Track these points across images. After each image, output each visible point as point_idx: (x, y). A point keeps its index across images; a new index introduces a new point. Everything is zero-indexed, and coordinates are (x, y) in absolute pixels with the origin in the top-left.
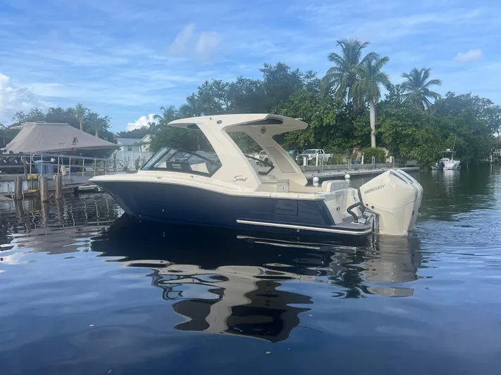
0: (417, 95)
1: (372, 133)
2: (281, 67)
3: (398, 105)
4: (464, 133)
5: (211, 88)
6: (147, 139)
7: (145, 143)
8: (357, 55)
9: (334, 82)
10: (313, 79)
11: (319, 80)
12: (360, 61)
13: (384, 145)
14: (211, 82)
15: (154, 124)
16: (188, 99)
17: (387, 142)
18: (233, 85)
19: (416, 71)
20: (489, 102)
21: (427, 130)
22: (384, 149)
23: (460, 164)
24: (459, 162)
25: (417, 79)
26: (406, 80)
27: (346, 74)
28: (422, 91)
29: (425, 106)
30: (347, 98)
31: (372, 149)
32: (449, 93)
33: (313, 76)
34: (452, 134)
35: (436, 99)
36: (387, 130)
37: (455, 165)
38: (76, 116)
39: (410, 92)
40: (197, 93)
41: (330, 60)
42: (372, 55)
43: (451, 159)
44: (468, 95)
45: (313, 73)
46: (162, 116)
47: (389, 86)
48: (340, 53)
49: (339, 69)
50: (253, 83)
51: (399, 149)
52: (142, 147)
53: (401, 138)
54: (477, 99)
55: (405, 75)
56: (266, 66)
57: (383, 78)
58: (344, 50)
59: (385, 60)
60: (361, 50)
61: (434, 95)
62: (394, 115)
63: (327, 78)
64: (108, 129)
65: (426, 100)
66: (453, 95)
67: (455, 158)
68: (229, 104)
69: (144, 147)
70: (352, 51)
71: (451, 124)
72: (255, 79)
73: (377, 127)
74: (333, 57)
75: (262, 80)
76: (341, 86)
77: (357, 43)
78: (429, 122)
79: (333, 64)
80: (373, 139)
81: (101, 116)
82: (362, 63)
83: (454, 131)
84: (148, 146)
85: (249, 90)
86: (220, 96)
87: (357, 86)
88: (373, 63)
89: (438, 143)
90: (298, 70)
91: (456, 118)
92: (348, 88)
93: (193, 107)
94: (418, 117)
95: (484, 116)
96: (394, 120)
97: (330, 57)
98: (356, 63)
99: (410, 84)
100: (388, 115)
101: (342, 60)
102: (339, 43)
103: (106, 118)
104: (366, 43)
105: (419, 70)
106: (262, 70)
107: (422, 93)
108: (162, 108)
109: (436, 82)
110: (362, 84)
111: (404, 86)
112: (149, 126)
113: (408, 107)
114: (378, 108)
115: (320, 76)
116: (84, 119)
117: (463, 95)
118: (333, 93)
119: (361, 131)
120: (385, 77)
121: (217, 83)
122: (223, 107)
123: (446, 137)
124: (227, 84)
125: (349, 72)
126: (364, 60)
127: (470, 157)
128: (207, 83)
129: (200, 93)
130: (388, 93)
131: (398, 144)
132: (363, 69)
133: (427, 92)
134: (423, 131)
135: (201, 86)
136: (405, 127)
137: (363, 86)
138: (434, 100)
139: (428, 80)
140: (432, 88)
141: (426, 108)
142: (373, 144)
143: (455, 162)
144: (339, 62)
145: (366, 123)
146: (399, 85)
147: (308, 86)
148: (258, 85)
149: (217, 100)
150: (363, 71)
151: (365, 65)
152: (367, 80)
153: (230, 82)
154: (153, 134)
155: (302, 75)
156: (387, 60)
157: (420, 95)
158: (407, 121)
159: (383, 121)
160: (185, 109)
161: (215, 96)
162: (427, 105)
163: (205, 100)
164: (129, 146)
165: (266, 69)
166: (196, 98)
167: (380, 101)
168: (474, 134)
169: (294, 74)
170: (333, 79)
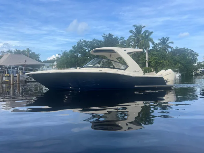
0: (164, 48)
1: (147, 62)
2: (110, 35)
3: (157, 51)
4: (182, 63)
6: (55, 63)
8: (141, 31)
9: (131, 41)
10: (123, 40)
11: (126, 41)
12: (142, 33)
13: (151, 67)
14: (82, 40)
15: (58, 57)
16: (73, 47)
17: (153, 65)
18: (91, 42)
19: (163, 38)
20: (192, 51)
22: (152, 68)
23: (182, 75)
25: (164, 41)
26: (159, 41)
27: (136, 38)
28: (166, 46)
31: (147, 68)
32: (176, 47)
33: (123, 39)
34: (178, 63)
35: (172, 49)
36: (153, 60)
37: (180, 75)
38: (26, 53)
39: (162, 46)
40: (76, 45)
42: (146, 31)
43: (178, 73)
44: (184, 48)
45: (123, 38)
46: (62, 54)
47: (153, 43)
48: (134, 31)
49: (134, 36)
52: (53, 66)
53: (158, 64)
54: (188, 50)
55: (159, 40)
56: (104, 35)
57: (151, 40)
58: (136, 29)
59: (152, 33)
60: (143, 29)
62: (155, 55)
63: (129, 40)
64: (39, 59)
65: (167, 50)
66: (178, 48)
67: (180, 73)
68: (89, 49)
69: (54, 67)
70: (139, 29)
71: (178, 59)
72: (100, 40)
73: (149, 59)
74: (131, 32)
75: (103, 40)
76: (134, 43)
77: (141, 26)
78: (169, 58)
79: (131, 34)
80: (147, 64)
81: (37, 53)
82: (142, 34)
83: (179, 62)
84: (55, 66)
86: (86, 46)
87: (141, 43)
88: (147, 34)
90: (117, 36)
91: (179, 57)
92: (137, 44)
93: (74, 50)
94: (165, 55)
95: (191, 56)
96: (155, 57)
97: (130, 31)
98: (140, 34)
99: (161, 43)
100: (153, 55)
101: (135, 33)
102: (134, 26)
103: (39, 54)
104: (144, 26)
105: (165, 38)
106: (103, 36)
108: (62, 51)
109: (172, 43)
110: (143, 42)
111: (159, 44)
112: (56, 58)
113: (161, 52)
114: (149, 52)
115: (126, 39)
116: (29, 55)
117: (182, 48)
118: (131, 46)
119: (142, 61)
120: (152, 40)
121: (85, 41)
122: (87, 51)
123: (175, 64)
124: (89, 41)
125: (137, 38)
126: (143, 33)
127: (185, 72)
128: (80, 41)
129: (78, 45)
130: (153, 46)
131: (157, 67)
133: (168, 47)
134: (167, 61)
135: (78, 42)
136: (160, 59)
137: (143, 43)
138: (171, 50)
139: (168, 42)
140: (170, 45)
141: (168, 53)
142: (147, 66)
143: (180, 74)
144: (134, 33)
145: (144, 58)
146: (157, 43)
147: (121, 43)
148: (101, 42)
149: (84, 48)
150: (143, 37)
151: (144, 35)
152: (145, 41)
153: (90, 41)
154: (58, 61)
155: (119, 38)
156: (153, 33)
157: (165, 47)
158: (161, 57)
159: (151, 57)
160: (71, 51)
161: (84, 46)
162: (168, 52)
163: (80, 48)
164: (47, 66)
165: (104, 36)
166: (76, 47)
167: (150, 49)
168: (187, 63)
169: (115, 38)
170: (131, 40)
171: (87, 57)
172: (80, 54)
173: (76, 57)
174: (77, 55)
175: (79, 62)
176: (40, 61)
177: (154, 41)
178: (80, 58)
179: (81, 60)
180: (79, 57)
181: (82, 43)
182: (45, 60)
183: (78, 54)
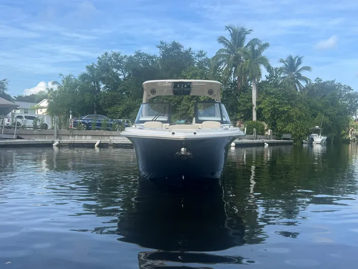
1: (254, 108)
2: (176, 46)
3: (276, 85)
4: (329, 113)
5: (110, 59)
6: (45, 103)
7: (42, 108)
8: (243, 39)
9: (222, 61)
10: (204, 58)
11: (209, 60)
12: (245, 45)
13: (263, 120)
14: (110, 53)
15: (52, 89)
16: (87, 67)
17: (266, 117)
18: (131, 57)
19: (291, 58)
20: (349, 88)
21: (300, 108)
22: (264, 123)
23: (327, 140)
24: (326, 138)
25: (292, 65)
26: (282, 65)
27: (233, 56)
28: (296, 75)
29: (298, 88)
30: (232, 77)
31: (254, 122)
32: (318, 78)
33: (204, 55)
34: (319, 114)
35: (307, 83)
36: (267, 106)
37: (322, 141)
39: (286, 75)
40: (96, 63)
41: (219, 42)
42: (254, 42)
43: (319, 135)
44: (333, 82)
45: (204, 53)
46: (61, 83)
47: (269, 68)
48: (229, 38)
49: (227, 51)
50: (150, 57)
51: (276, 124)
52: (39, 110)
53: (278, 114)
54: (340, 85)
55: (282, 61)
56: (162, 43)
57: (264, 61)
58: (231, 34)
59: (266, 45)
60: (247, 36)
61: (305, 79)
62: (272, 94)
63: (216, 57)
64: (5, 92)
65: (298, 83)
66: (321, 80)
67: (323, 134)
68: (126, 75)
69: (41, 111)
70: (238, 36)
71: (319, 105)
72: (152, 54)
73: (258, 103)
74: (222, 40)
75: (158, 56)
76: (228, 64)
77: (243, 29)
78: (302, 102)
79: (222, 46)
80: (254, 114)
82: (246, 46)
83: (322, 111)
84: (44, 110)
85: (146, 63)
86: (118, 68)
87: (242, 67)
88: (256, 47)
89: (308, 121)
90: (190, 49)
91: (323, 101)
92: (234, 68)
93: (91, 76)
94: (293, 96)
95: (346, 100)
96: (272, 98)
97: (219, 39)
98: (241, 46)
99: (286, 69)
100: (269, 94)
101: (230, 43)
102: (228, 28)
103: (4, 80)
104: (250, 30)
105: (294, 58)
106: (158, 47)
107: (295, 77)
108: (62, 75)
109: (308, 68)
110: (246, 65)
111: (281, 70)
112: (47, 91)
113: (284, 88)
114: (260, 87)
117: (329, 82)
118: (221, 71)
119: (244, 106)
120: (266, 60)
121: (116, 55)
122: (121, 77)
123: (315, 115)
124: (125, 56)
125: (235, 54)
126: (248, 45)
127: (334, 134)
128: (106, 54)
129: (100, 63)
130: (268, 74)
131: (275, 120)
132: (247, 52)
133: (299, 76)
134: (297, 110)
135: (101, 56)
136: (282, 104)
137: (247, 67)
138: (306, 84)
139: (300, 67)
140: (304, 74)
141: (299, 91)
142: (254, 118)
143: (323, 137)
144: (227, 45)
145: (248, 99)
146: (277, 68)
147: (198, 64)
148: (154, 60)
149: (115, 70)
150: (247, 54)
151: (249, 49)
152: (251, 62)
153: (128, 55)
154: (51, 99)
155: (194, 54)
156: (268, 46)
157: (294, 79)
158: (284, 100)
159: (263, 98)
160: (84, 77)
161: (113, 67)
162: (300, 88)
163: (103, 70)
164: (25, 109)
165: (162, 46)
166: (96, 67)
167: (261, 81)
168: (337, 114)
169: (187, 52)
170: (222, 59)
171: (121, 91)
172: (103, 84)
173: (95, 91)
174: (98, 86)
175: (101, 102)
176: (8, 97)
177: (270, 63)
178: (104, 92)
179: (105, 98)
180: (101, 90)
181: (109, 60)
182: (20, 95)
183: (100, 83)
